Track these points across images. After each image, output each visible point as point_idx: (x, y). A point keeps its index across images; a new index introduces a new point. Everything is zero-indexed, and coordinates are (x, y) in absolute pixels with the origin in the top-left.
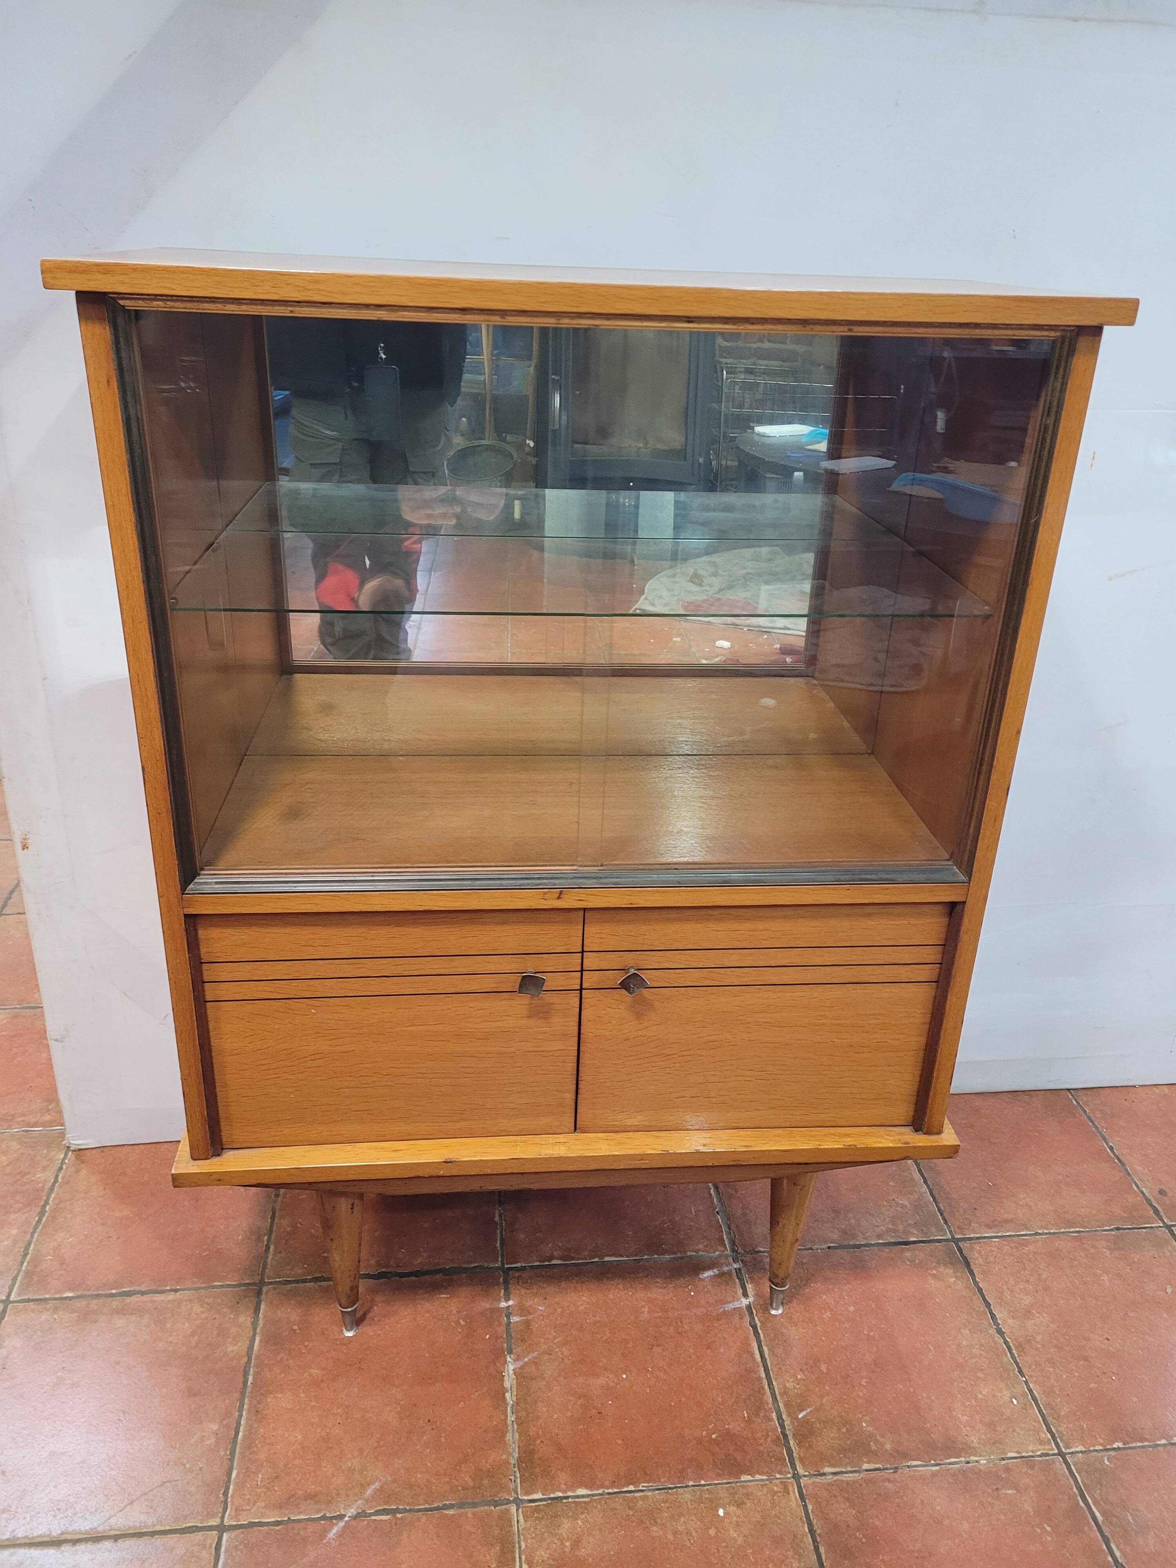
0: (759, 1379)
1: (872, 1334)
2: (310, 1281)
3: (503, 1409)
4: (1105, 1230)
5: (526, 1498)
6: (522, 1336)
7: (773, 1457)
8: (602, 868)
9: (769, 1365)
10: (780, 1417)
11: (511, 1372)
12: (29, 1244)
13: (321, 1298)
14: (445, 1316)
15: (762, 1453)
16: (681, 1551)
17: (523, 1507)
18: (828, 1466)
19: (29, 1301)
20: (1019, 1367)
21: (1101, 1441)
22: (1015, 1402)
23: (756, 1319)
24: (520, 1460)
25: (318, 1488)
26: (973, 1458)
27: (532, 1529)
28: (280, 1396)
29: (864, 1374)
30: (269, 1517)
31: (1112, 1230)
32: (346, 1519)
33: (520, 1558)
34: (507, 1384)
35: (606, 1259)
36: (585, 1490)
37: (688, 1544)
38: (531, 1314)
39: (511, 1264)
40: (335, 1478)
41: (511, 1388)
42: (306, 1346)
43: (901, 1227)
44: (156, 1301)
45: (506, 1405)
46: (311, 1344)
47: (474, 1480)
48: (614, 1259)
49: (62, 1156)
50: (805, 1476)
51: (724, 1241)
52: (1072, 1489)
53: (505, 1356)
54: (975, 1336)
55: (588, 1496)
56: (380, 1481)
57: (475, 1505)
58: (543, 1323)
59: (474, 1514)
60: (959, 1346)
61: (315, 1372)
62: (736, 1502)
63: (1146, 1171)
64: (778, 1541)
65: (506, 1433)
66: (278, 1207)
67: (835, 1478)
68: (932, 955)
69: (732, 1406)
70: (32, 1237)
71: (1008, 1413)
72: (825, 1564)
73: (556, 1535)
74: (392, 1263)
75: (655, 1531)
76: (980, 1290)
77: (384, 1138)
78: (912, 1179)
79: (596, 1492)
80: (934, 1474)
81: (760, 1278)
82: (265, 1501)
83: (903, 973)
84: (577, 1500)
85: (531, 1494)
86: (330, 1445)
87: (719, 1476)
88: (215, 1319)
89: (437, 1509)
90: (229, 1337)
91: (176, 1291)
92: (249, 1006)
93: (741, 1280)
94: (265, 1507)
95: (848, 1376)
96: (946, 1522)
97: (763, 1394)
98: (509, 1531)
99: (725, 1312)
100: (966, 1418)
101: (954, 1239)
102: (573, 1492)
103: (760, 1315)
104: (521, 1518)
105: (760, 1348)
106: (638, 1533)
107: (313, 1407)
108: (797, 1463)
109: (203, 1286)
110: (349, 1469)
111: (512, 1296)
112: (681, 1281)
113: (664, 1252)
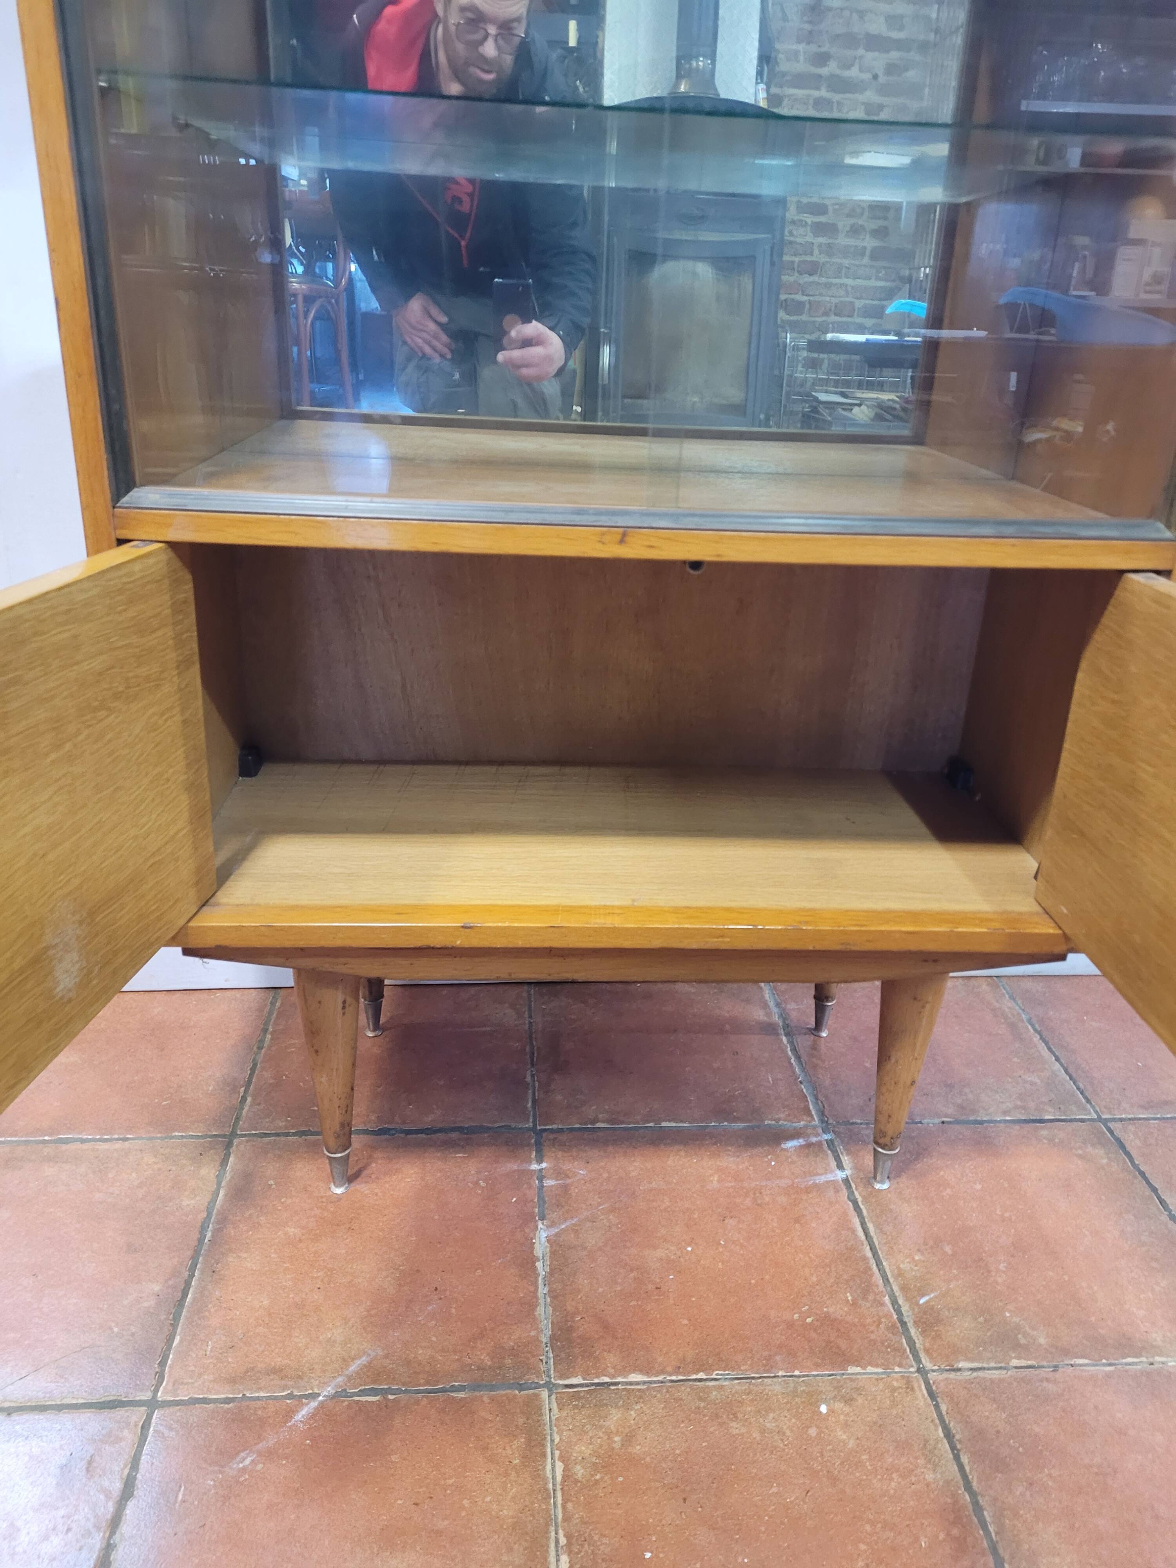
0: (864, 1259)
1: (1007, 1215)
2: (294, 1134)
3: (533, 1279)
5: (561, 1382)
6: (557, 1201)
7: (887, 1347)
9: (876, 1243)
10: (894, 1302)
11: (543, 1240)
13: (306, 1152)
14: (461, 1177)
15: (875, 1342)
16: (772, 1453)
17: (556, 1393)
18: (964, 1360)
23: (856, 1193)
24: (553, 1338)
25: (285, 1362)
27: (569, 1420)
28: (245, 1255)
29: (1002, 1258)
30: (217, 1393)
32: (321, 1398)
33: (552, 1454)
34: (538, 1252)
36: (640, 1376)
37: (781, 1445)
38: (569, 1178)
39: (545, 1125)
40: (308, 1351)
41: (543, 1257)
42: (283, 1203)
43: (1032, 1105)
44: (97, 1150)
45: (537, 1275)
46: (289, 1201)
47: (492, 1359)
48: (674, 1124)
50: (933, 1371)
51: (810, 1111)
53: (536, 1221)
54: (1141, 1221)
55: (644, 1383)
56: (369, 1355)
57: (492, 1388)
58: (584, 1187)
59: (492, 1399)
61: (291, 1230)
62: (843, 1397)
64: (903, 1446)
65: (537, 1306)
66: (260, 1058)
67: (975, 1374)
69: (831, 1286)
72: (970, 1477)
73: (601, 1427)
74: (397, 1118)
75: (736, 1428)
76: (1142, 1174)
79: (654, 1379)
80: (1108, 1376)
81: (859, 1150)
82: (213, 1374)
84: (629, 1387)
85: (568, 1378)
86: (305, 1312)
87: (817, 1366)
88: (170, 1170)
89: (443, 1390)
90: (185, 1190)
91: (125, 1140)
93: (835, 1152)
94: (214, 1381)
95: (981, 1259)
96: (1132, 1433)
97: (872, 1275)
98: (538, 1421)
99: (816, 1185)
100: (1142, 1313)
101: (1100, 1119)
102: (624, 1377)
103: (861, 1189)
104: (555, 1406)
105: (863, 1224)
106: (712, 1429)
107: (287, 1269)
108: (922, 1356)
109: (159, 1135)
110: (329, 1340)
111: (545, 1159)
112: (759, 1150)
113: (736, 1120)
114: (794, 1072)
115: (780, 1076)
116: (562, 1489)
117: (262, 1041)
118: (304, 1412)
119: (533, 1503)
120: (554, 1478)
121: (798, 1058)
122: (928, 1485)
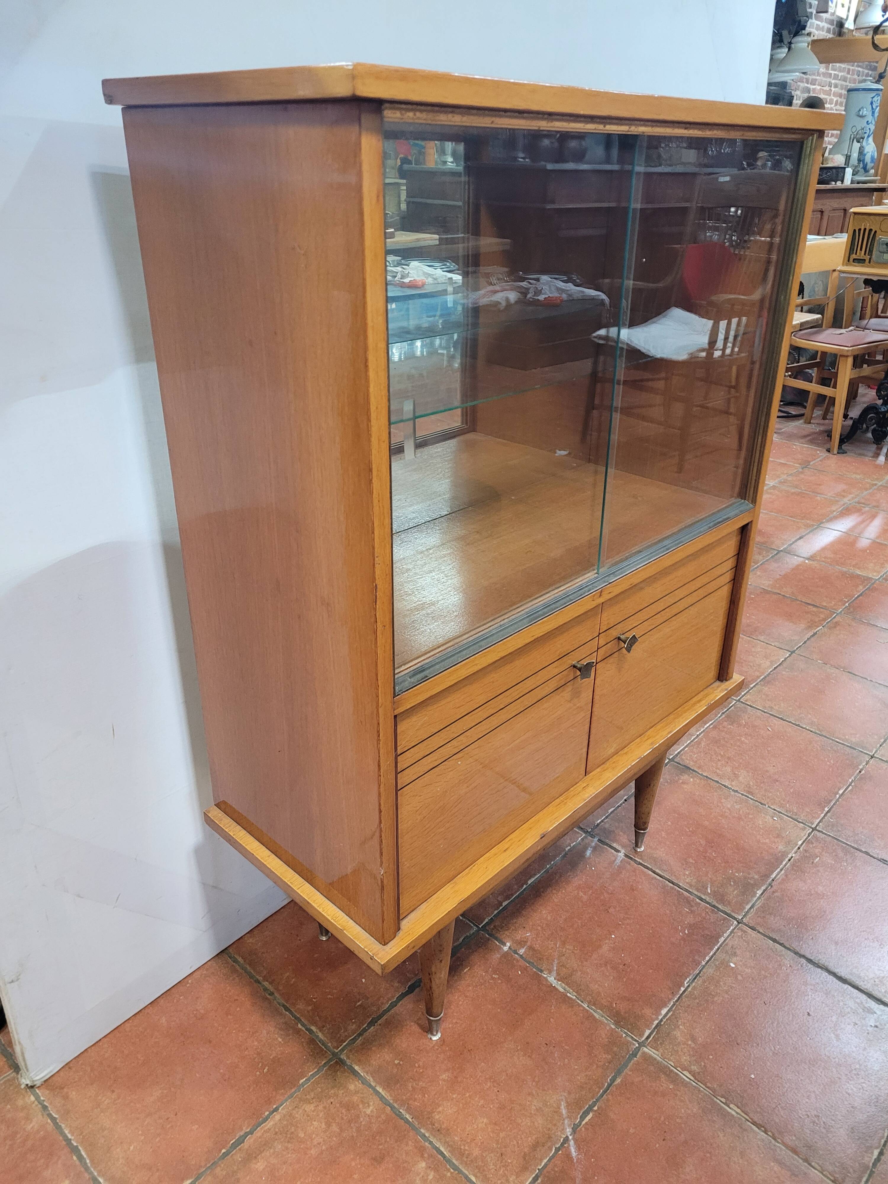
0: (672, 888)
1: (691, 829)
2: (369, 1027)
3: (576, 1004)
5: (643, 1039)
6: (536, 957)
7: (720, 920)
9: (669, 878)
10: (702, 899)
11: (555, 981)
12: (95, 1179)
13: (390, 1031)
14: (481, 981)
15: (715, 923)
16: (739, 998)
17: (648, 1045)
18: (746, 906)
20: (759, 802)
21: (820, 812)
22: (775, 819)
23: (636, 859)
24: (617, 1023)
25: (534, 1137)
26: (789, 856)
27: (666, 1051)
28: (441, 1109)
29: (710, 851)
31: (721, 715)
32: (570, 1137)
33: (678, 1070)
34: (561, 989)
35: (529, 882)
36: (665, 1009)
37: (738, 992)
38: (527, 942)
39: (481, 923)
40: (536, 1123)
41: (565, 990)
42: (419, 1067)
44: (269, 1129)
45: (574, 1000)
46: (421, 1063)
47: (608, 1054)
48: (533, 879)
49: (32, 1098)
50: (743, 918)
51: (574, 830)
53: (541, 976)
54: (728, 800)
55: (669, 1011)
56: (562, 1100)
57: (625, 1065)
58: (539, 941)
59: (631, 1071)
60: (729, 809)
61: (444, 1076)
62: (732, 955)
64: (768, 957)
65: (593, 1014)
66: (282, 1001)
67: (754, 909)
69: (677, 910)
71: (778, 826)
73: (679, 1043)
75: (718, 1000)
76: (707, 777)
79: (670, 1006)
80: (786, 875)
81: (615, 837)
82: (512, 1174)
84: (667, 1017)
85: (643, 1035)
86: (508, 1108)
87: (710, 950)
88: (331, 1103)
89: (609, 1085)
90: (358, 1105)
91: (276, 1110)
93: (607, 844)
95: (705, 857)
97: (682, 893)
98: (658, 1062)
99: (619, 867)
100: (768, 840)
102: (661, 1015)
103: (636, 856)
104: (654, 1051)
105: (654, 872)
106: (712, 1008)
107: (470, 1097)
108: (733, 914)
109: (293, 1090)
110: (537, 1110)
111: (504, 940)
112: (581, 866)
113: (555, 857)
116: (698, 1081)
117: (265, 990)
118: (573, 1150)
119: (698, 1097)
120: (690, 1079)
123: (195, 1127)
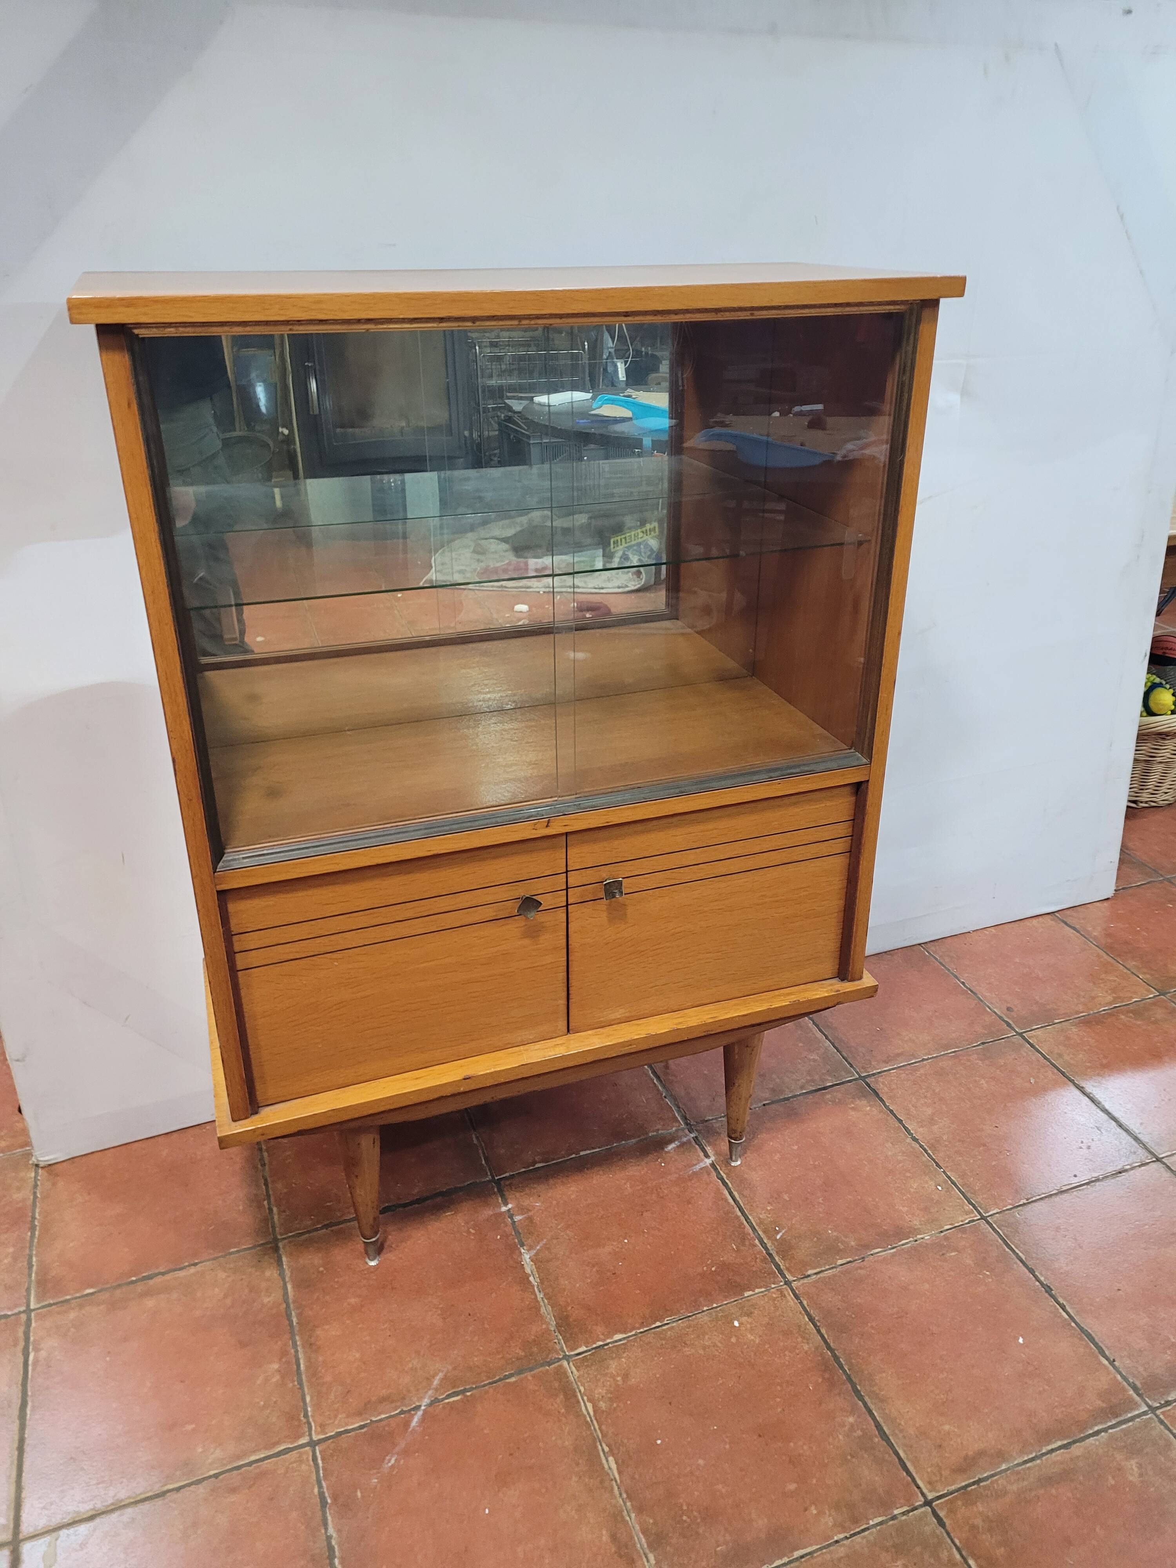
0: (737, 1217)
1: (817, 1163)
2: (322, 1228)
3: (531, 1290)
4: (974, 1046)
5: (572, 1353)
6: (528, 1230)
7: (764, 1273)
8: (577, 796)
9: (742, 1205)
10: (762, 1242)
11: (528, 1260)
12: (30, 1257)
13: (337, 1240)
14: (455, 1229)
15: (756, 1272)
16: (713, 1360)
17: (572, 1361)
18: (811, 1269)
19: (50, 1305)
20: (936, 1162)
21: (1010, 1201)
22: (940, 1188)
23: (721, 1172)
24: (558, 1326)
25: (389, 1391)
26: (919, 1237)
27: (586, 1375)
28: (327, 1327)
29: (819, 1194)
30: (353, 1423)
31: (979, 1045)
32: (423, 1408)
33: (582, 1399)
34: (528, 1270)
35: (582, 1153)
36: (621, 1335)
37: (717, 1353)
38: (531, 1211)
39: (500, 1175)
40: (401, 1380)
41: (532, 1272)
42: (337, 1282)
43: (817, 1077)
44: (178, 1278)
45: (533, 1286)
46: (341, 1280)
47: (524, 1351)
48: (588, 1152)
49: (33, 1175)
50: (794, 1281)
51: (676, 1118)
52: (998, 1241)
53: (519, 1249)
54: (896, 1146)
55: (624, 1338)
56: (442, 1371)
57: (531, 1370)
58: (543, 1215)
59: (533, 1376)
60: (886, 1156)
61: (353, 1301)
62: (745, 1313)
63: (994, 995)
64: (787, 1333)
65: (540, 1307)
66: (267, 1174)
67: (819, 1276)
68: (844, 829)
69: (722, 1242)
70: (31, 1250)
71: (936, 1197)
72: (828, 1340)
73: (606, 1375)
75: (687, 1351)
76: (891, 1111)
77: (403, 1070)
78: (816, 1038)
79: (630, 1334)
80: (893, 1255)
81: (716, 1140)
82: (344, 1413)
83: (824, 849)
84: (616, 1344)
85: (576, 1349)
86: (387, 1355)
87: (726, 1297)
88: (242, 1279)
89: (500, 1380)
90: (261, 1291)
91: (195, 1264)
92: (277, 969)
93: (700, 1146)
94: (347, 1417)
95: (807, 1199)
96: (911, 1287)
97: (744, 1228)
98: (568, 1382)
99: (695, 1173)
100: (906, 1209)
101: (861, 1078)
102: (612, 1338)
103: (723, 1168)
104: (574, 1369)
105: (731, 1194)
106: (674, 1356)
107: (361, 1329)
108: (786, 1273)
109: (220, 1255)
110: (412, 1369)
111: (509, 1201)
112: (651, 1157)
113: (629, 1137)
114: (658, 1090)
115: (650, 1096)
116: (596, 1419)
117: (262, 1159)
119: (581, 1433)
120: (589, 1414)
121: (658, 1078)
122: (806, 1353)
123: (126, 1250)
